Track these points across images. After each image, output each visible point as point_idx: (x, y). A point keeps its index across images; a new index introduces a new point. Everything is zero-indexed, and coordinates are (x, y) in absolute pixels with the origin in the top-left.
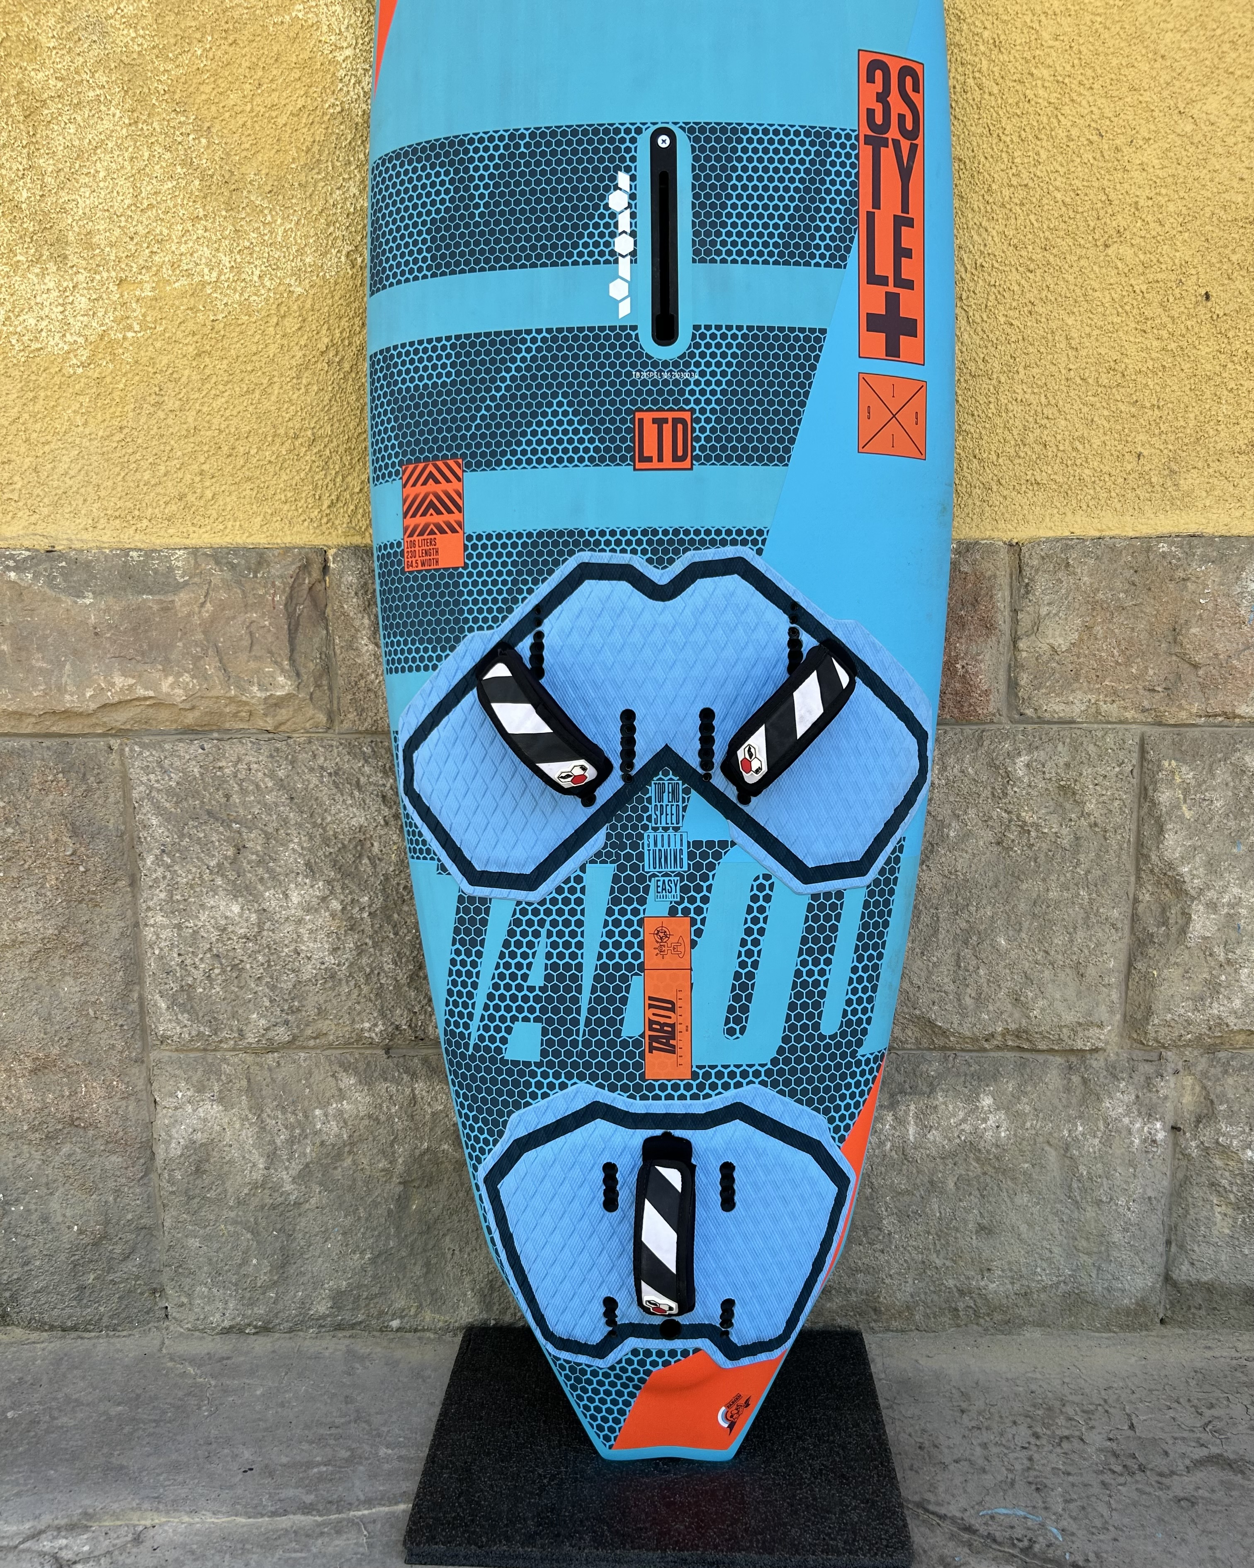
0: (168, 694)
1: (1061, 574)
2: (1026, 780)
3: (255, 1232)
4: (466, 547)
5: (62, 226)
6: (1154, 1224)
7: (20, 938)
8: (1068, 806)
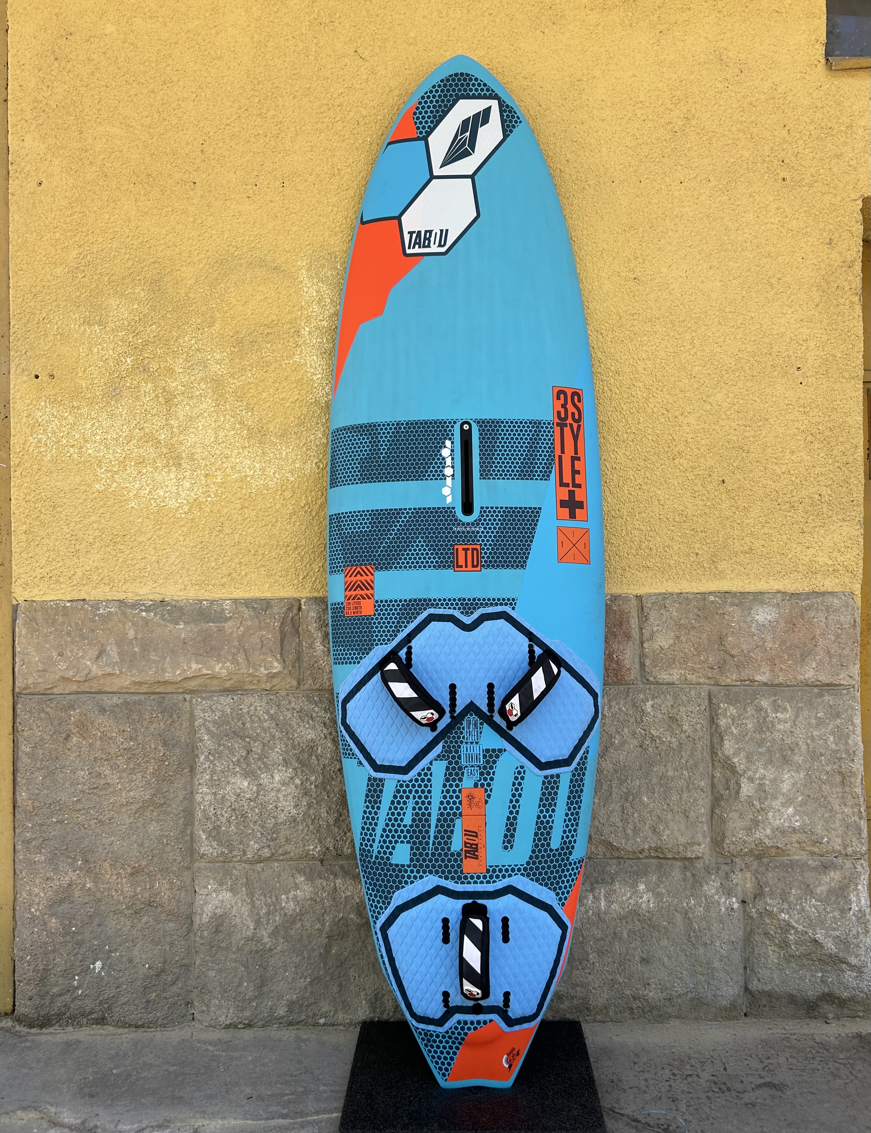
0: (218, 673)
1: (662, 611)
2: (652, 714)
3: (246, 967)
4: (375, 606)
5: (180, 451)
6: (736, 957)
7: (131, 801)
8: (674, 727)
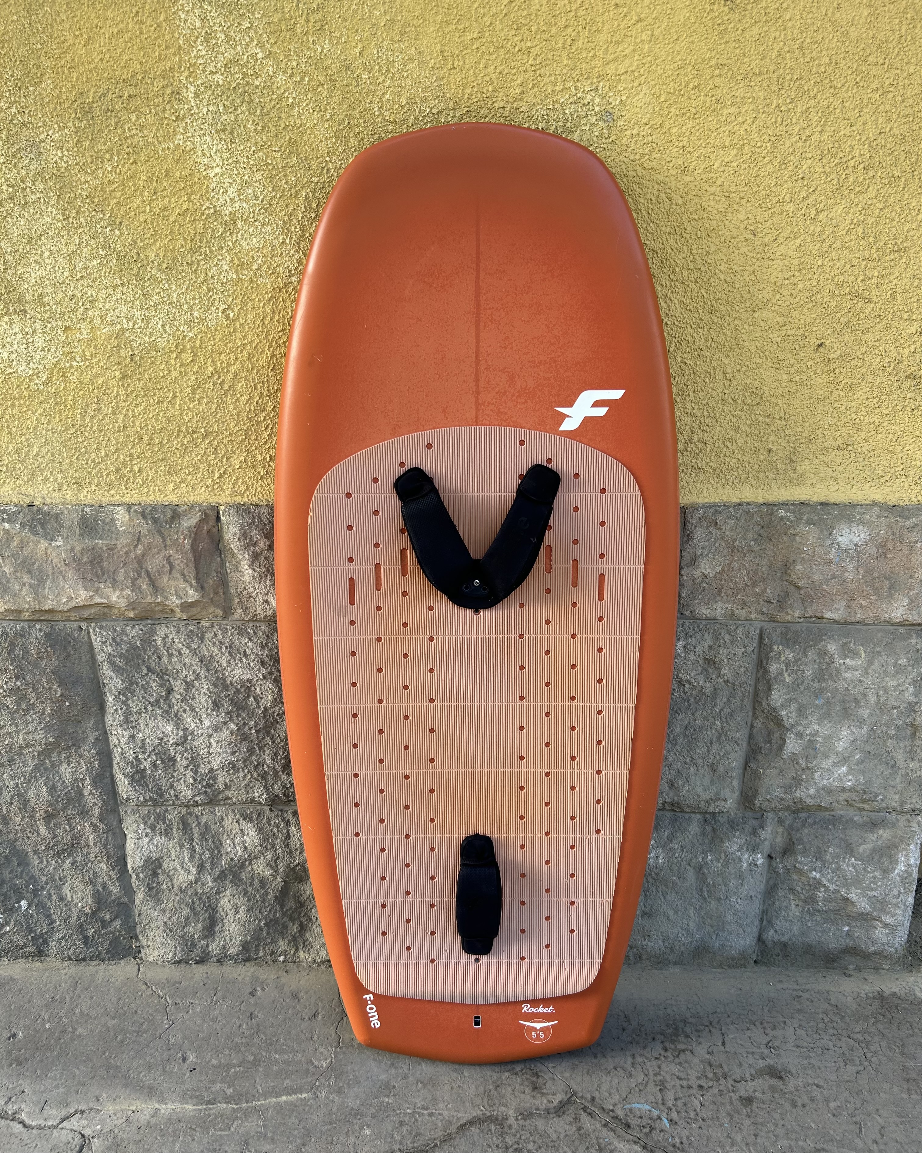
0: (116, 602)
1: (711, 529)
2: (683, 655)
5: (21, 290)
6: (753, 910)
8: (710, 670)
